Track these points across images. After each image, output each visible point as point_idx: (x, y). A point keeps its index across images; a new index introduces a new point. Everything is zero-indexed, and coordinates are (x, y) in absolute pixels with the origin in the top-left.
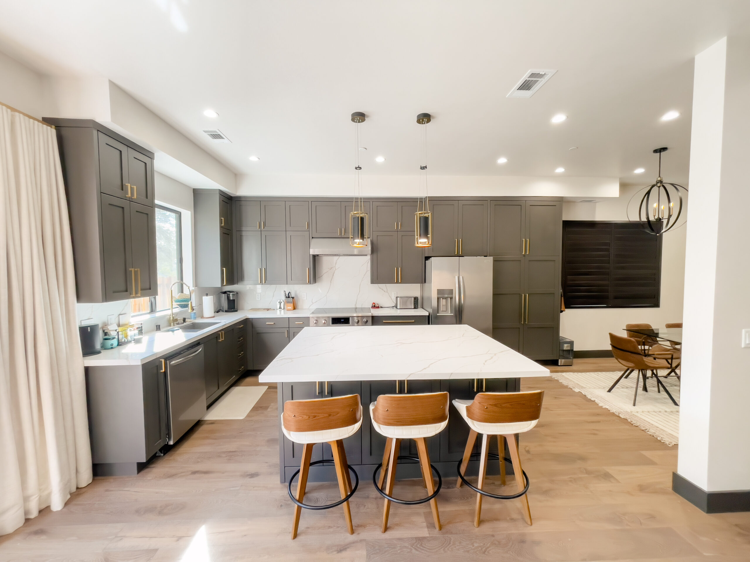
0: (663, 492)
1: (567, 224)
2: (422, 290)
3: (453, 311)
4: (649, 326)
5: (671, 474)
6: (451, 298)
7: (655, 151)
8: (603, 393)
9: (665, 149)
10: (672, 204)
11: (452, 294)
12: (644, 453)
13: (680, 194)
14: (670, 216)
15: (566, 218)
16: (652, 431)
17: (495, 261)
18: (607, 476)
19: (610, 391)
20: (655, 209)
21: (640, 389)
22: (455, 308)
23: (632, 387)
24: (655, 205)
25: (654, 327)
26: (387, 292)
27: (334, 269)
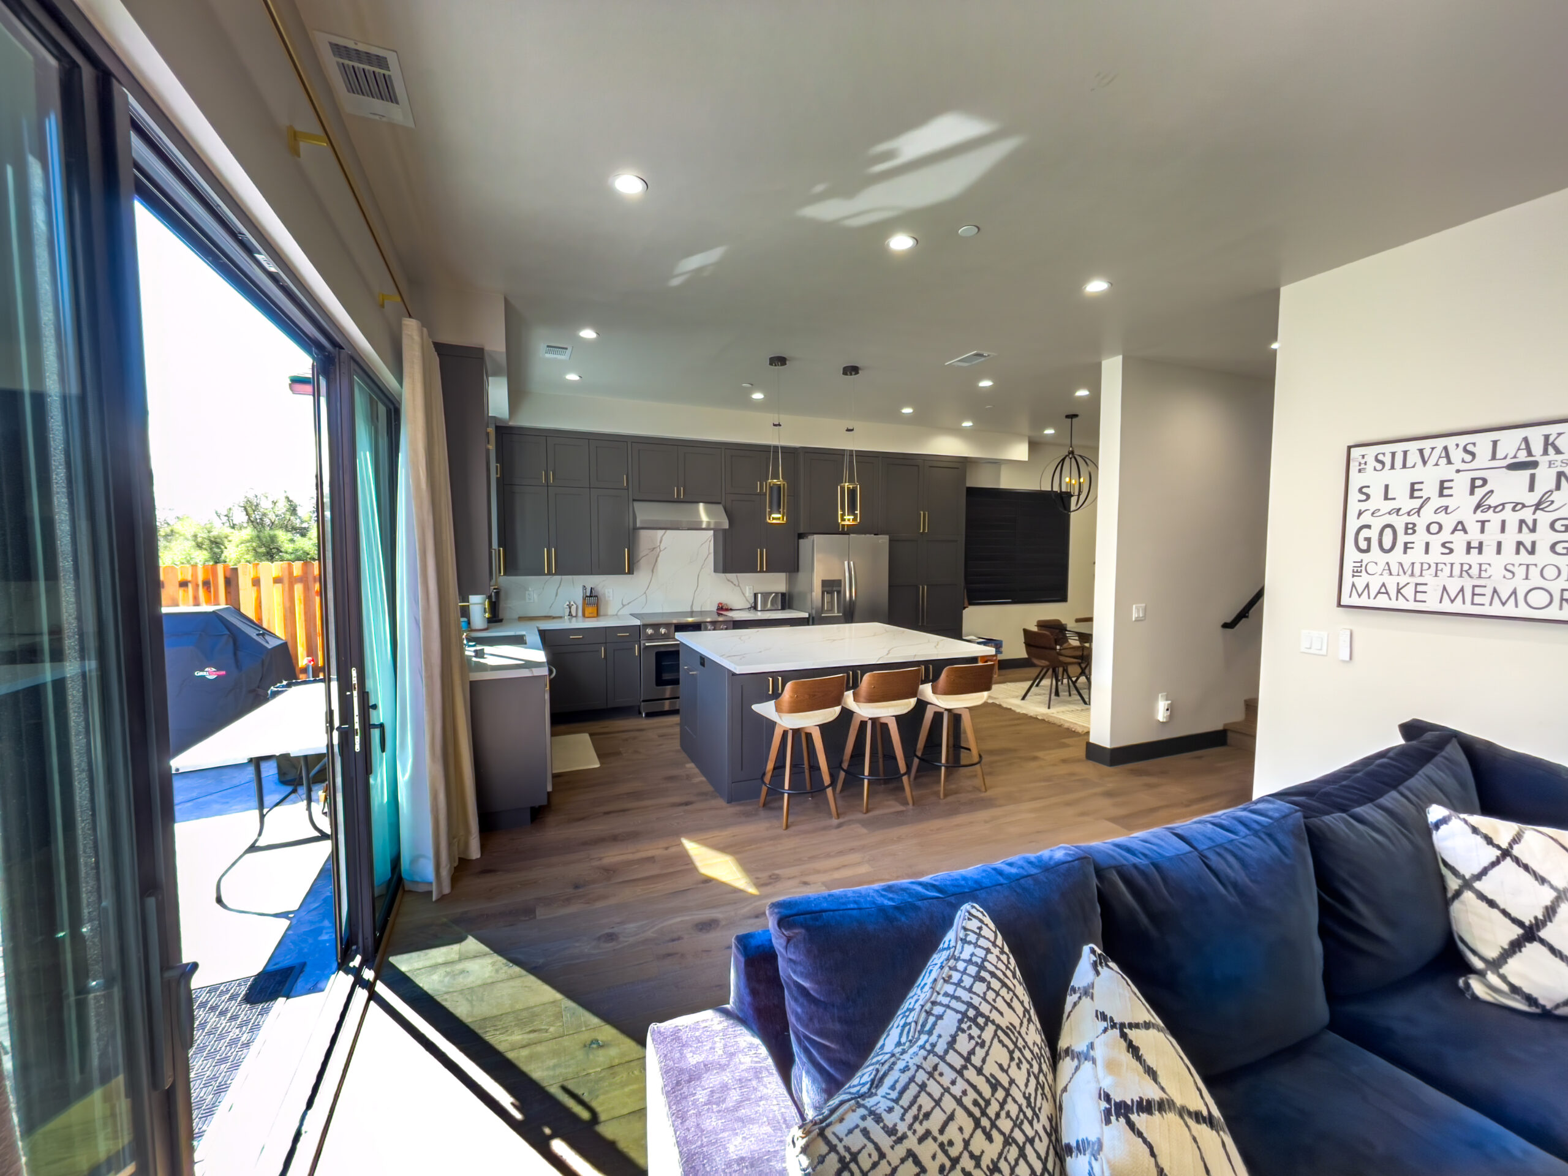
0: (1079, 761)
1: (972, 492)
2: (791, 582)
3: (842, 609)
4: (1058, 621)
5: (1085, 743)
6: (839, 592)
7: (1067, 417)
8: (1018, 702)
9: (1076, 416)
10: (1082, 480)
11: (840, 586)
12: (1063, 740)
13: (1089, 469)
14: (1080, 492)
15: (969, 485)
16: (1066, 725)
17: (890, 541)
18: (1035, 758)
19: (1023, 698)
20: (1067, 484)
21: (1053, 695)
22: (845, 607)
23: (1044, 694)
24: (1067, 480)
25: (1064, 622)
26: (739, 586)
27: (658, 550)
